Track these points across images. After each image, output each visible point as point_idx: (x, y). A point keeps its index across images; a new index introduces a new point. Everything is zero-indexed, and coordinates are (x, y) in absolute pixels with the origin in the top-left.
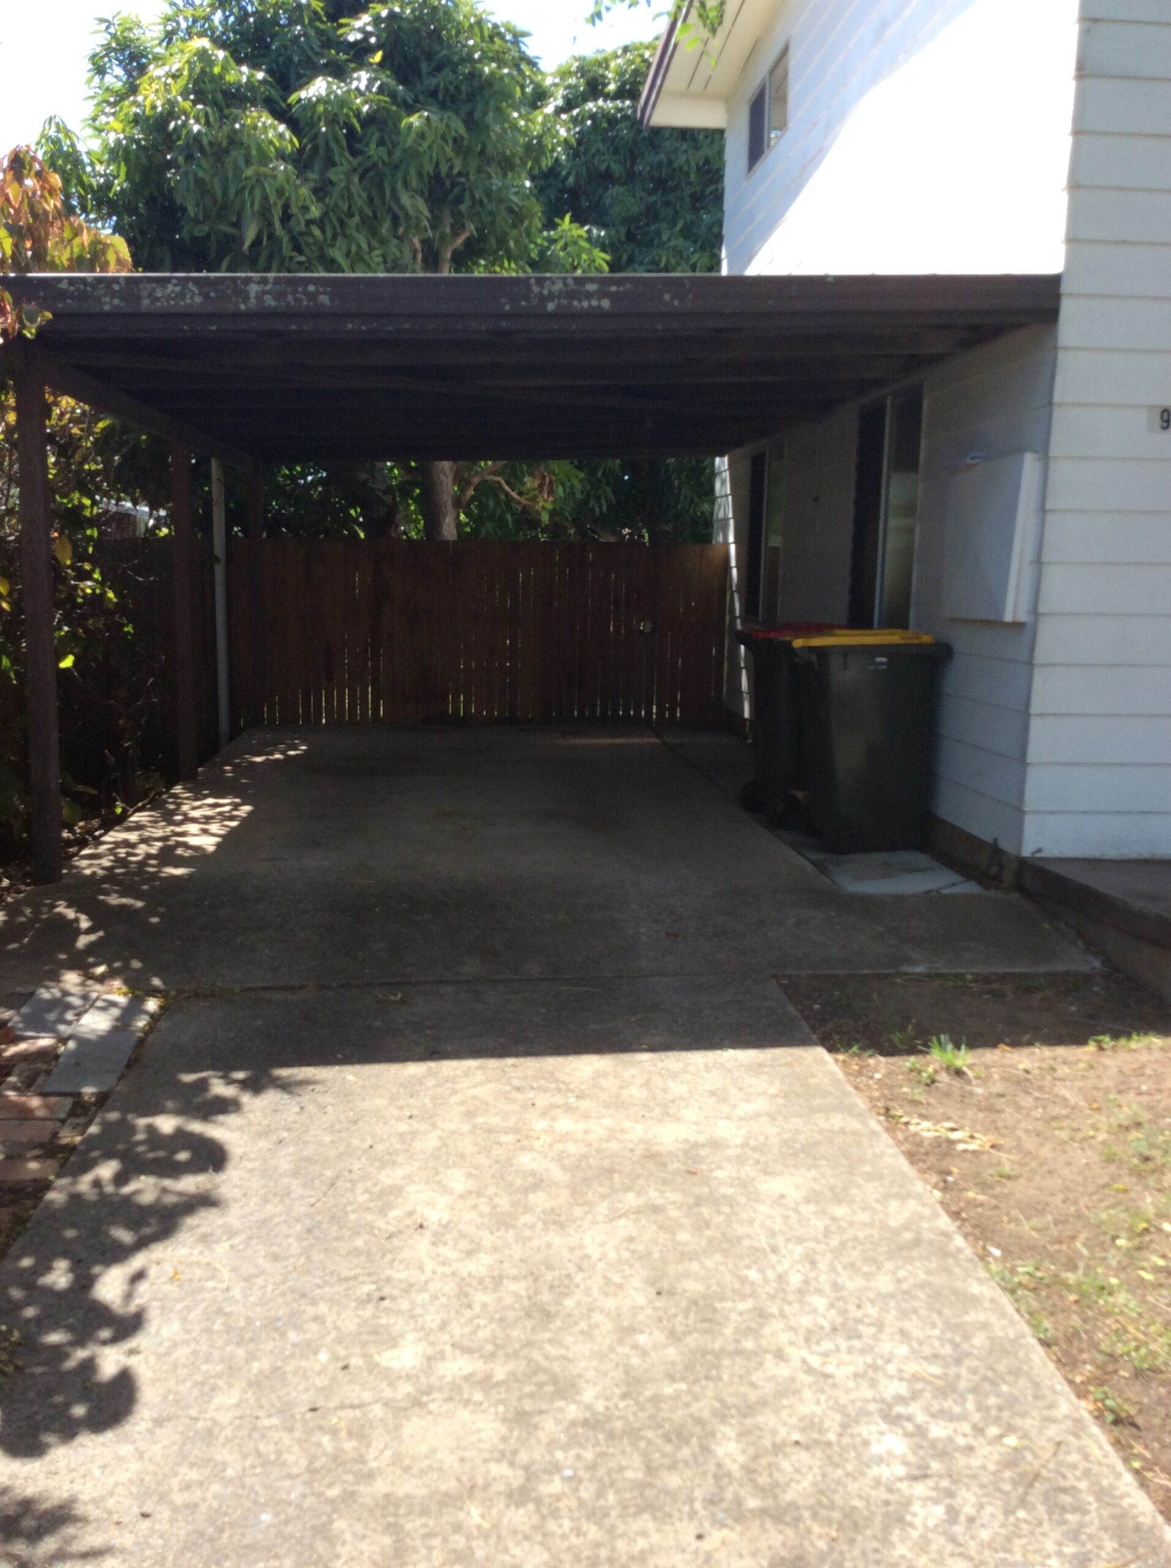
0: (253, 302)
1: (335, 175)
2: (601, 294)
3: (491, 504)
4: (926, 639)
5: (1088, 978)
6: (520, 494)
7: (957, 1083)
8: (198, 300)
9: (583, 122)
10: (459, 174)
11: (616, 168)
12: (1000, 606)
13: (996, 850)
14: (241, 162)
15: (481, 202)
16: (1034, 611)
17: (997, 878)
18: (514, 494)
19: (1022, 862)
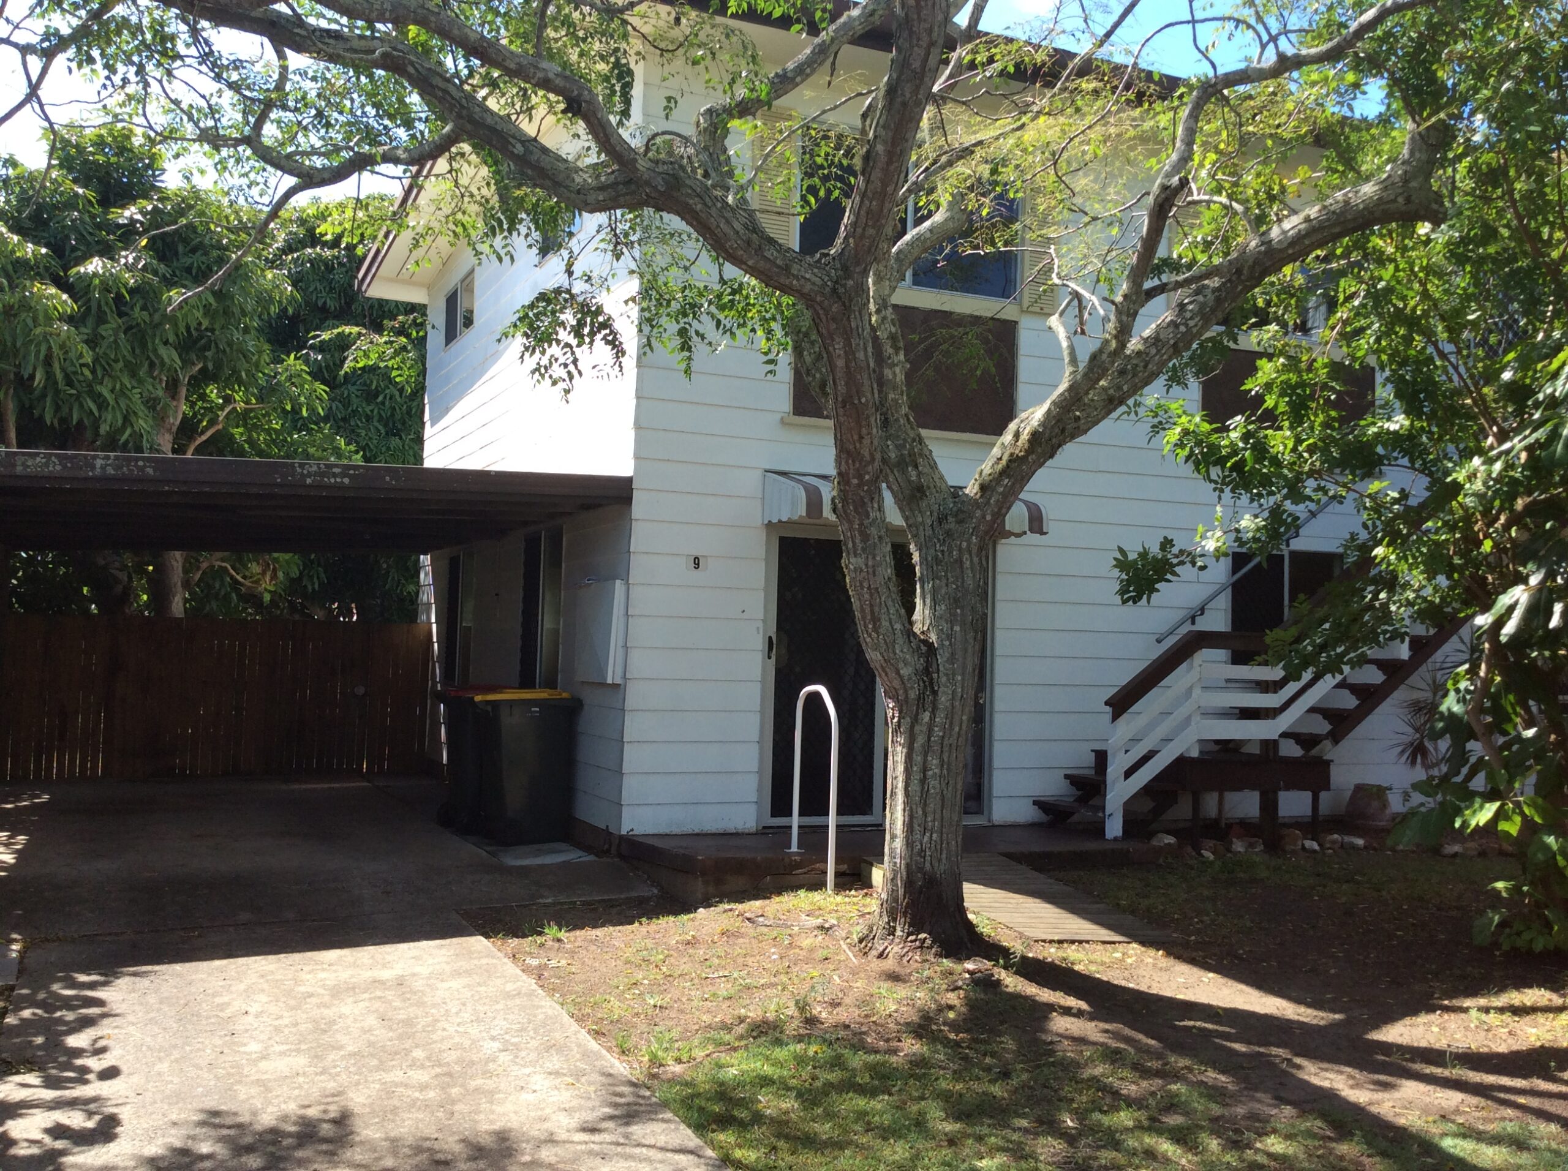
0: (98, 471)
1: (105, 331)
2: (343, 475)
3: (217, 586)
4: (565, 695)
5: (649, 899)
6: (244, 577)
7: (557, 945)
8: (58, 468)
9: (303, 264)
10: (207, 329)
11: (331, 304)
12: (603, 672)
13: (607, 833)
14: (30, 322)
15: (224, 351)
16: (624, 677)
17: (608, 851)
18: (239, 578)
19: (621, 837)
